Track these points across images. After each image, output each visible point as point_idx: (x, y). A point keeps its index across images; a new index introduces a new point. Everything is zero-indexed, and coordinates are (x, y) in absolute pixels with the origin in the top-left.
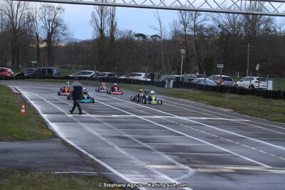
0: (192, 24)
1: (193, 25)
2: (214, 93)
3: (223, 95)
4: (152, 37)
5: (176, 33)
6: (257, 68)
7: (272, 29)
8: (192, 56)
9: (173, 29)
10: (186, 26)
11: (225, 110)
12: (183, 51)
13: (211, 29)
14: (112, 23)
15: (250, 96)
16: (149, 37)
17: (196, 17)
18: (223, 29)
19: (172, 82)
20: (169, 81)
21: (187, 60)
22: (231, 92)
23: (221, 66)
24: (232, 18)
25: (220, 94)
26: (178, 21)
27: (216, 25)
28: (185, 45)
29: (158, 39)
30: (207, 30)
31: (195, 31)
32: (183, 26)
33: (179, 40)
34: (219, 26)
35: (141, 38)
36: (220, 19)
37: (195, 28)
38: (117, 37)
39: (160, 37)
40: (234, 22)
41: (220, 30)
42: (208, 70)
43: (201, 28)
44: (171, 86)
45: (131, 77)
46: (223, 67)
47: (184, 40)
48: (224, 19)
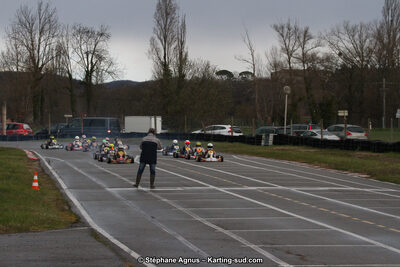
0: (299, 51)
1: (301, 54)
2: (337, 151)
3: (350, 153)
4: (240, 74)
5: (276, 65)
6: (398, 115)
8: (300, 99)
9: (271, 60)
10: (290, 54)
11: (356, 175)
12: (287, 89)
13: (328, 58)
14: (181, 54)
15: (391, 154)
16: (236, 76)
17: (304, 42)
18: (345, 58)
19: (271, 136)
20: (268, 136)
21: (293, 106)
22: (362, 149)
23: (343, 113)
24: (358, 42)
25: (345, 152)
26: (279, 48)
27: (335, 53)
28: (290, 83)
29: (250, 77)
30: (322, 61)
31: (304, 63)
32: (286, 56)
33: (282, 75)
34: (340, 54)
35: (225, 77)
36: (340, 44)
37: (304, 59)
38: (188, 77)
39: (253, 75)
40: (362, 48)
41: (341, 61)
42: (327, 119)
43: (313, 58)
44: (271, 142)
45: (210, 132)
46: (346, 114)
47: (288, 77)
48: (346, 44)
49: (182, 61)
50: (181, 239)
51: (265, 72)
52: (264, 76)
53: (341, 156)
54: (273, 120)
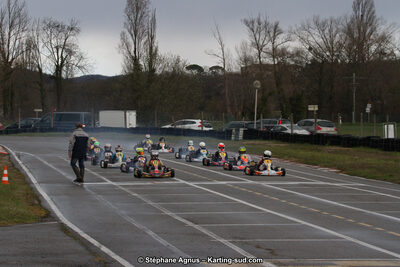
0: (269, 46)
1: (271, 48)
2: (307, 146)
3: (320, 147)
4: (211, 69)
5: (246, 60)
6: (368, 110)
7: (388, 52)
8: (270, 94)
9: (241, 54)
10: (260, 48)
11: (326, 170)
12: (257, 84)
13: (298, 53)
14: (151, 48)
15: (362, 149)
16: (206, 70)
17: (274, 37)
18: (316, 53)
19: (241, 131)
20: (238, 130)
21: (263, 101)
22: (332, 144)
23: (313, 108)
24: (328, 37)
25: (315, 146)
26: (249, 42)
27: (305, 48)
28: (260, 77)
29: (220, 72)
30: (292, 56)
31: (274, 57)
32: (256, 50)
33: (251, 70)
34: (310, 49)
35: (195, 72)
36: (311, 39)
37: (274, 53)
38: (158, 72)
39: (223, 69)
40: (332, 43)
41: (311, 56)
42: (297, 114)
43: (283, 53)
44: (241, 137)
45: (180, 126)
46: (317, 109)
47: (259, 71)
48: (316, 39)
49: (153, 55)
50: (151, 233)
51: (235, 66)
52: (234, 70)
53: (312, 150)
54: (243, 114)
